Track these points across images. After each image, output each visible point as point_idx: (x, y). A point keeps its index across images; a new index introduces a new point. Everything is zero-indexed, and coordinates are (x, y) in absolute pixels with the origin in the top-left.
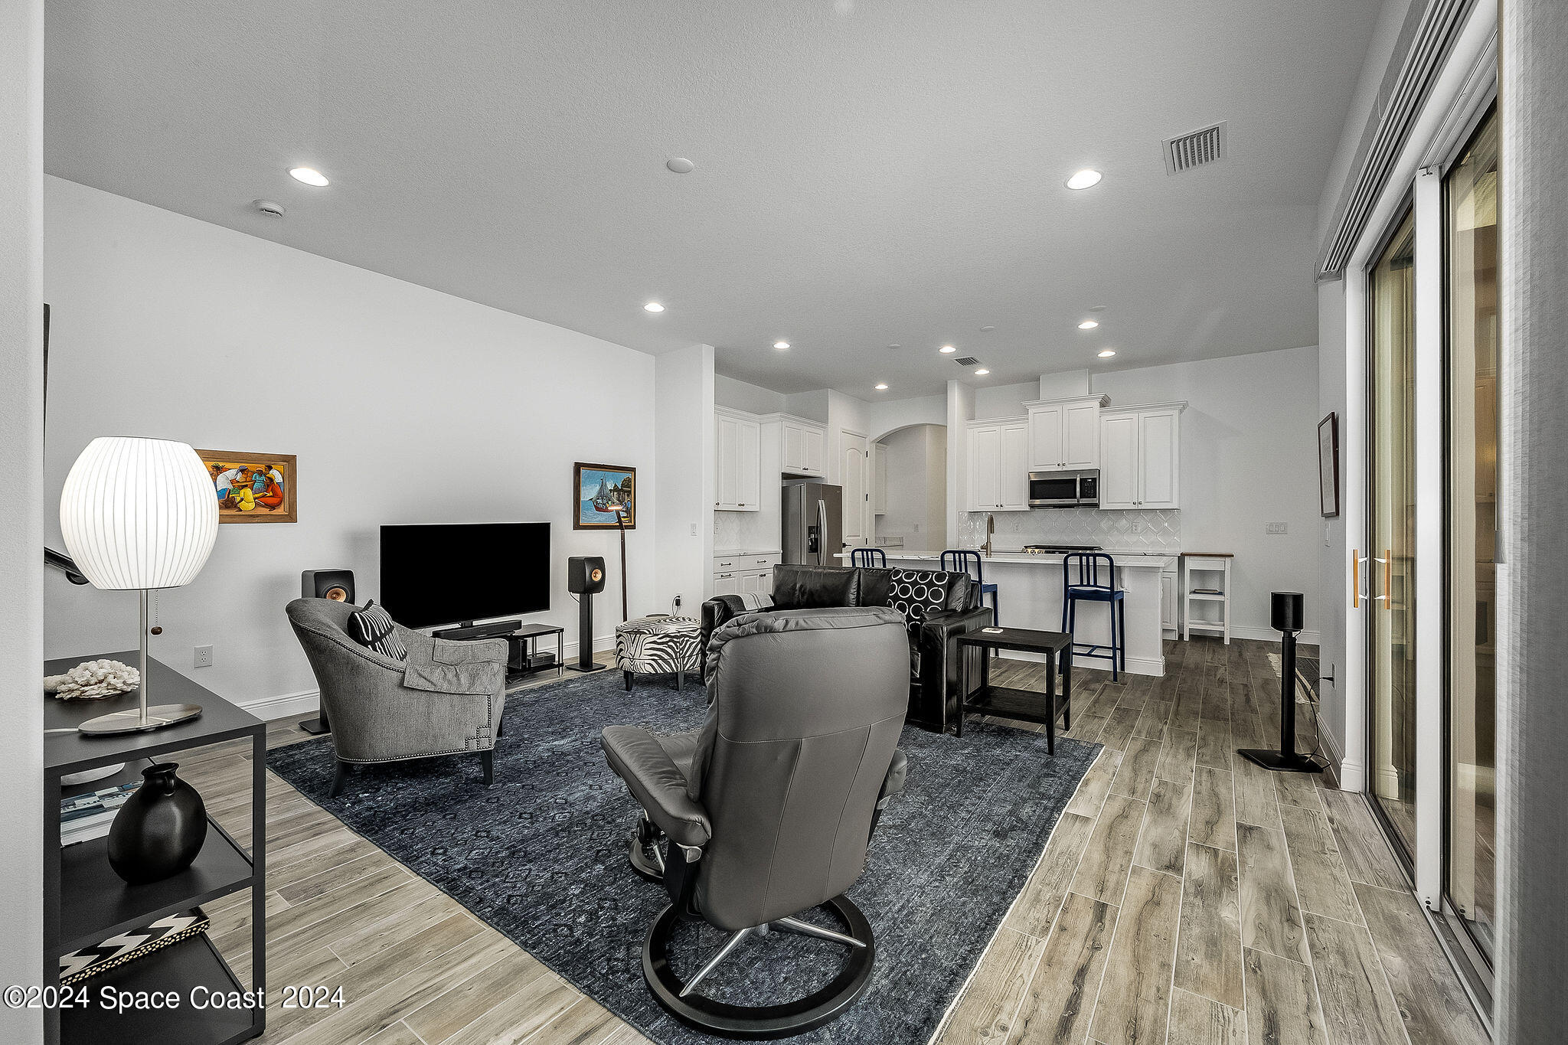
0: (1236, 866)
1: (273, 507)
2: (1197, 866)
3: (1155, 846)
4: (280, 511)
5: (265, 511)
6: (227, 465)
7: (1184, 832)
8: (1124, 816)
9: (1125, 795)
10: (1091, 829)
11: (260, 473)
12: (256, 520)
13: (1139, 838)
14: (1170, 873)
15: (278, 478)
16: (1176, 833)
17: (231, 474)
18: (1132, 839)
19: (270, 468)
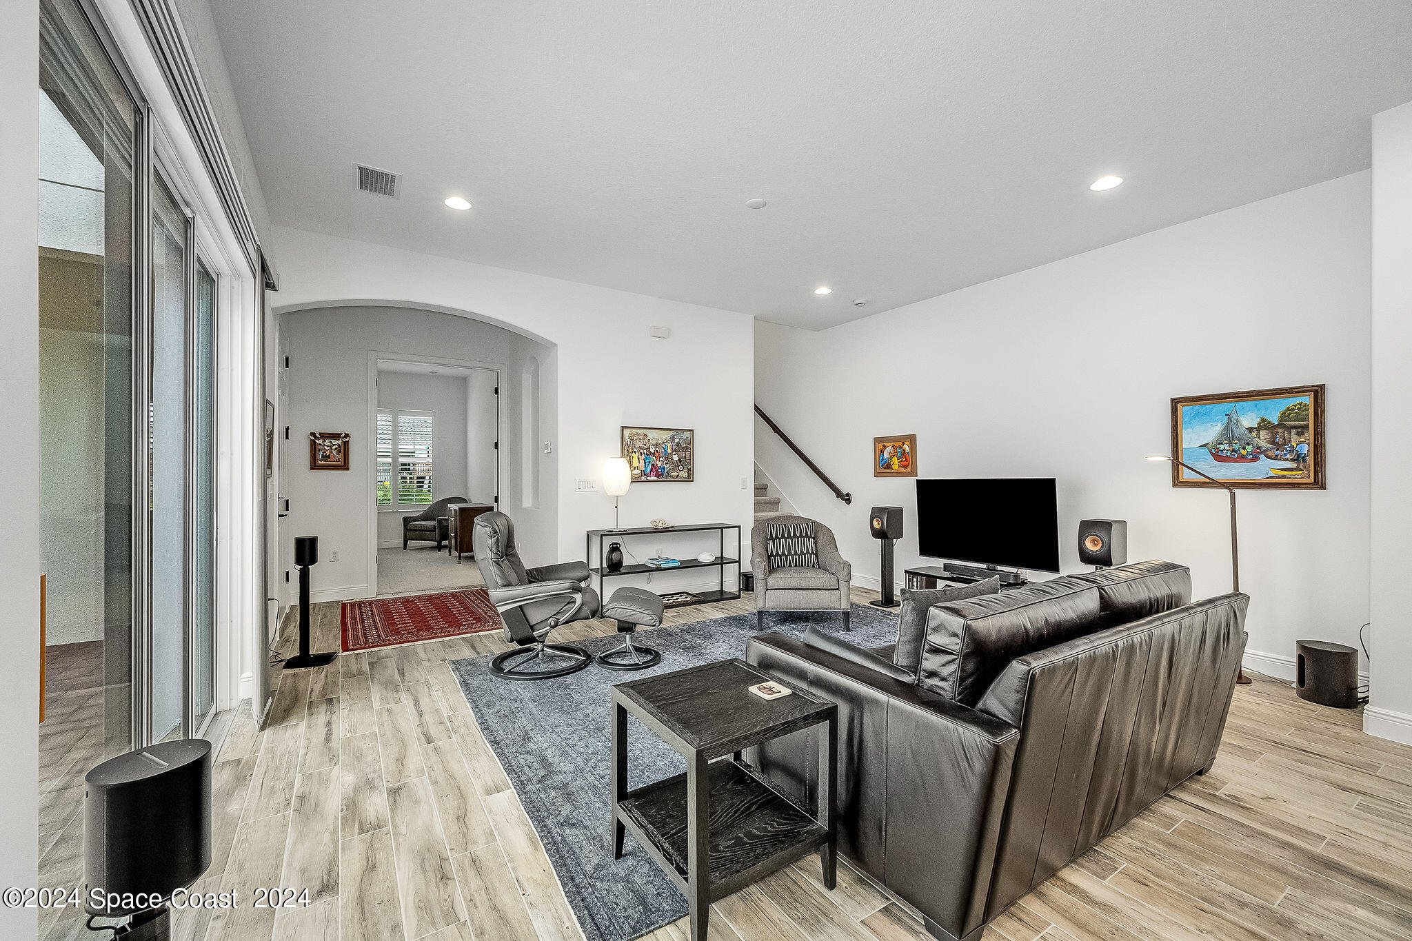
0: (342, 823)
1: (905, 467)
2: (376, 805)
3: (417, 802)
4: (909, 470)
5: (902, 470)
6: (888, 444)
7: (396, 834)
8: (462, 818)
9: (480, 849)
10: (477, 786)
11: (900, 447)
12: (899, 475)
13: (433, 800)
14: (396, 785)
15: (907, 450)
16: (403, 830)
17: (888, 449)
18: (440, 797)
19: (904, 443)
